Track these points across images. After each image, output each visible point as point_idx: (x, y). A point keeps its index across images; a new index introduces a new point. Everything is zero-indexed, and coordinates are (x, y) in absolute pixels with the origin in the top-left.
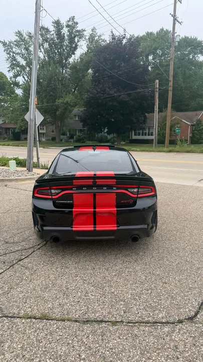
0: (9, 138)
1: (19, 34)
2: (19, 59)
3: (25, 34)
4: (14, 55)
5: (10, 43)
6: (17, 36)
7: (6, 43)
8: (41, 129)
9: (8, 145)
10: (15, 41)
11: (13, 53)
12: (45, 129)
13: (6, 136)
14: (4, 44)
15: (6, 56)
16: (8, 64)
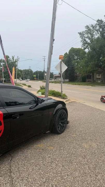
0: (80, 81)
1: (87, 27)
2: (87, 40)
3: (90, 26)
4: (85, 38)
5: (83, 32)
6: (86, 28)
7: (81, 33)
8: (98, 76)
9: (75, 84)
10: (85, 31)
11: (84, 37)
12: (101, 76)
13: (79, 80)
14: (80, 34)
15: (81, 39)
16: (82, 44)
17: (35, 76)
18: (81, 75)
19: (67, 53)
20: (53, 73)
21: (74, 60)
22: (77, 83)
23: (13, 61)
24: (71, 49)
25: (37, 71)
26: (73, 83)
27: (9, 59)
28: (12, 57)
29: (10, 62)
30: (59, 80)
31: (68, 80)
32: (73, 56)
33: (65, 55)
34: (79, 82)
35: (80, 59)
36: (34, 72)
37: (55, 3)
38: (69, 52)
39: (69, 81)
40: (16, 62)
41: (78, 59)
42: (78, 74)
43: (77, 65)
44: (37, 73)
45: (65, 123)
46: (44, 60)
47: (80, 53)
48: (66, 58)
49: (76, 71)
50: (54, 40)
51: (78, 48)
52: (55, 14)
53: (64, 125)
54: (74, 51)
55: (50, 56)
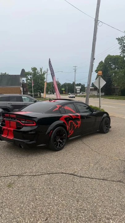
0: (119, 95)
5: (122, 38)
7: (120, 39)
9: (113, 99)
11: (124, 43)
13: (117, 93)
14: (118, 39)
15: (119, 46)
16: (120, 51)
17: (64, 89)
18: (119, 87)
19: (102, 61)
20: (84, 85)
21: (112, 69)
22: (114, 98)
23: (41, 73)
24: (107, 57)
25: (65, 84)
26: (110, 98)
27: (36, 71)
28: (40, 69)
29: (38, 75)
30: (93, 93)
31: (103, 94)
32: (110, 65)
33: (100, 65)
34: (117, 96)
35: (118, 68)
36: (62, 84)
37: (96, 26)
38: (105, 61)
39: (105, 95)
40: (45, 74)
41: (116, 69)
42: (115, 86)
43: (115, 76)
44: (65, 85)
45: (108, 127)
46: (75, 71)
47: (119, 61)
48: (101, 68)
49: (113, 83)
50: (94, 59)
51: (116, 56)
52: (96, 36)
53: (108, 128)
54: (111, 59)
55: (91, 74)
